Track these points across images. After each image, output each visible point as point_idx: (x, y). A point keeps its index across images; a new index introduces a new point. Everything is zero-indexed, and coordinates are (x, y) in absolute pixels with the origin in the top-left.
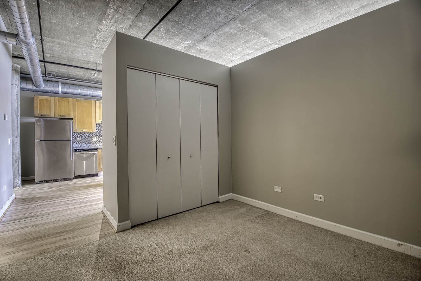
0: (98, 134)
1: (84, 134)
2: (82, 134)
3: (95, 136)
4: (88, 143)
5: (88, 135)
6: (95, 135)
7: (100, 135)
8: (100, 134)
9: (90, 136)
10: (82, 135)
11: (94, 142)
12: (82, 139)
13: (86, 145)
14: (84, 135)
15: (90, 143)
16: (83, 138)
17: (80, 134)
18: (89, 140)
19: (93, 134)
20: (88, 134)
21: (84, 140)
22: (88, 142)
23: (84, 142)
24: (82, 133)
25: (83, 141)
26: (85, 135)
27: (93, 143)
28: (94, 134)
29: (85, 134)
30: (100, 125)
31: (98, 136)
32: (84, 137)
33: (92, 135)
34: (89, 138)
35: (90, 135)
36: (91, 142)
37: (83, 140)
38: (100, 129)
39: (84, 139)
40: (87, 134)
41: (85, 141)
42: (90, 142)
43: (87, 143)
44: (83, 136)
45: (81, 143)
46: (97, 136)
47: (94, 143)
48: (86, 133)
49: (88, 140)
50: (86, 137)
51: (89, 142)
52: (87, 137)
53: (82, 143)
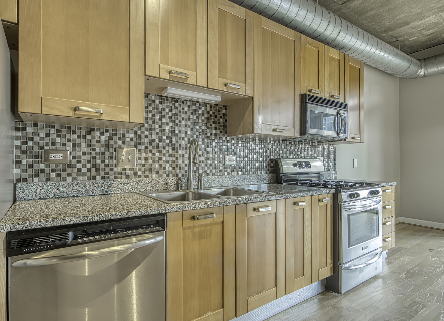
0: (147, 137)
1: (83, 133)
2: (74, 132)
3: (132, 143)
4: (103, 178)
5: (102, 138)
6: (132, 139)
7: (154, 140)
8: (153, 137)
9: (112, 142)
10: (75, 136)
11: (128, 172)
12: (74, 158)
13: (94, 187)
14: (85, 137)
15: (112, 177)
16: (80, 153)
17: (64, 132)
18: (107, 162)
19: (124, 135)
20: (102, 134)
21: (84, 162)
22: (102, 173)
23: (84, 170)
24: (73, 128)
25: (79, 166)
26: (89, 137)
27: (124, 177)
28: (127, 135)
29: (89, 133)
30: (153, 98)
31: (147, 147)
32: (85, 149)
33: (120, 139)
34: (108, 154)
35: (111, 138)
36: (115, 169)
37: (80, 162)
38: (154, 115)
39: (85, 158)
40: (97, 134)
41: (89, 166)
42: (112, 170)
43: (98, 178)
44: (79, 141)
45: (69, 175)
46: (139, 144)
47: (128, 177)
48: (94, 130)
49: (103, 162)
50: (94, 150)
51: (107, 174)
52: (98, 150)
53: (75, 179)
